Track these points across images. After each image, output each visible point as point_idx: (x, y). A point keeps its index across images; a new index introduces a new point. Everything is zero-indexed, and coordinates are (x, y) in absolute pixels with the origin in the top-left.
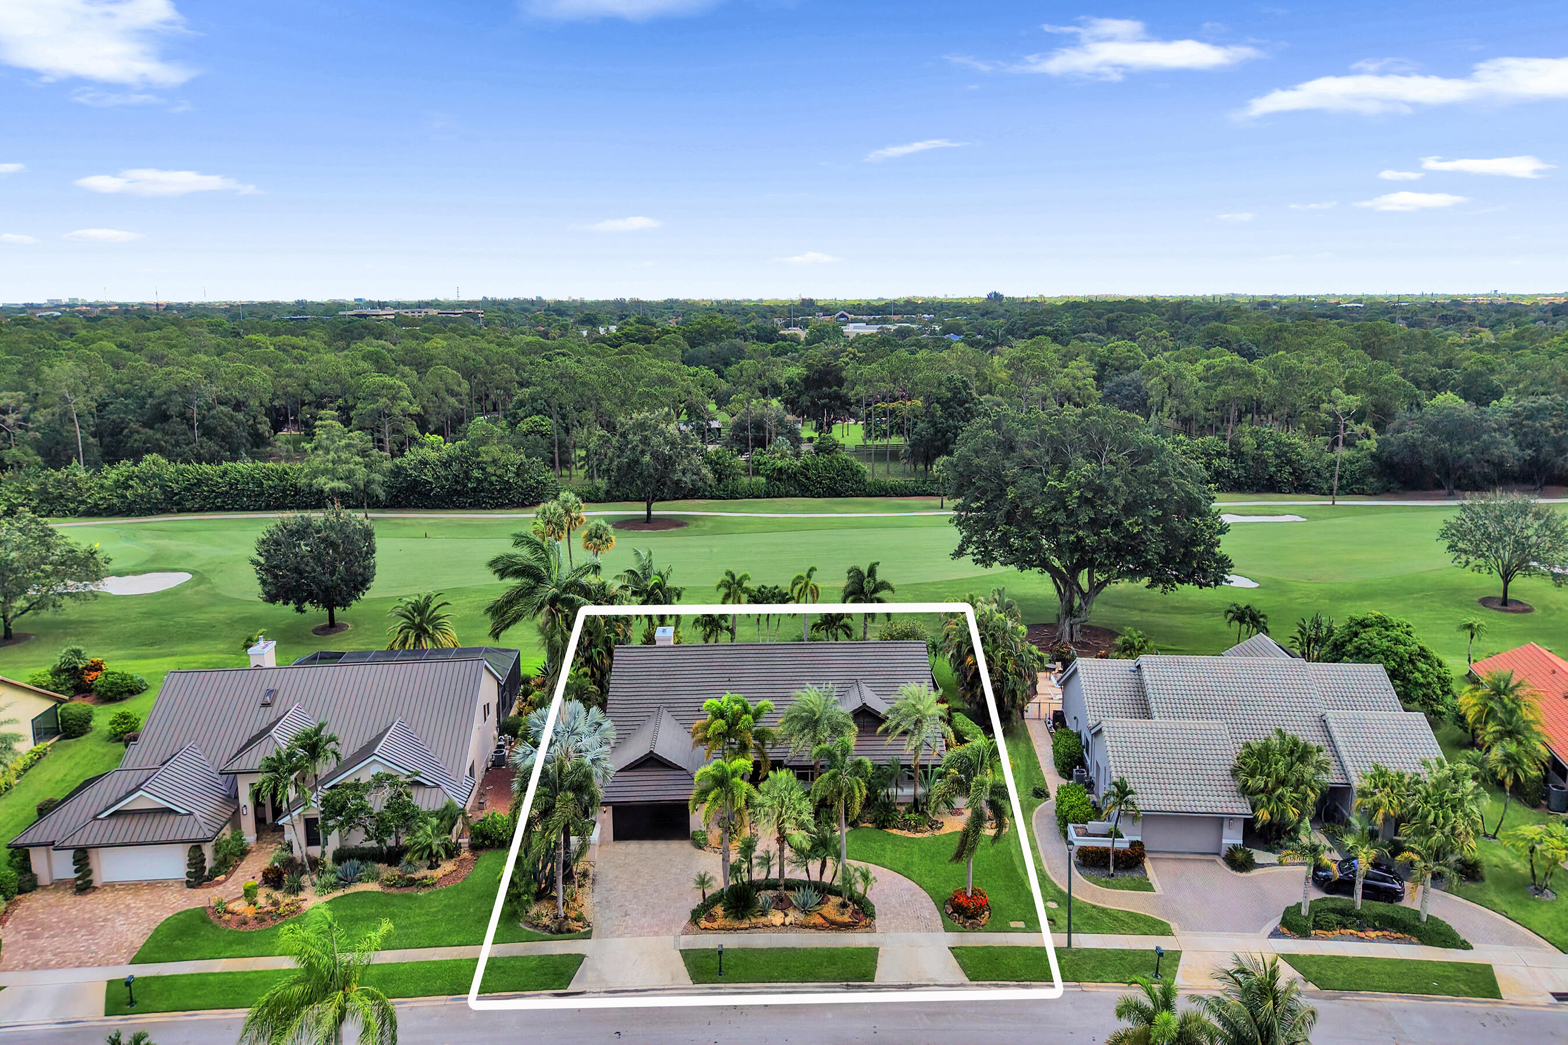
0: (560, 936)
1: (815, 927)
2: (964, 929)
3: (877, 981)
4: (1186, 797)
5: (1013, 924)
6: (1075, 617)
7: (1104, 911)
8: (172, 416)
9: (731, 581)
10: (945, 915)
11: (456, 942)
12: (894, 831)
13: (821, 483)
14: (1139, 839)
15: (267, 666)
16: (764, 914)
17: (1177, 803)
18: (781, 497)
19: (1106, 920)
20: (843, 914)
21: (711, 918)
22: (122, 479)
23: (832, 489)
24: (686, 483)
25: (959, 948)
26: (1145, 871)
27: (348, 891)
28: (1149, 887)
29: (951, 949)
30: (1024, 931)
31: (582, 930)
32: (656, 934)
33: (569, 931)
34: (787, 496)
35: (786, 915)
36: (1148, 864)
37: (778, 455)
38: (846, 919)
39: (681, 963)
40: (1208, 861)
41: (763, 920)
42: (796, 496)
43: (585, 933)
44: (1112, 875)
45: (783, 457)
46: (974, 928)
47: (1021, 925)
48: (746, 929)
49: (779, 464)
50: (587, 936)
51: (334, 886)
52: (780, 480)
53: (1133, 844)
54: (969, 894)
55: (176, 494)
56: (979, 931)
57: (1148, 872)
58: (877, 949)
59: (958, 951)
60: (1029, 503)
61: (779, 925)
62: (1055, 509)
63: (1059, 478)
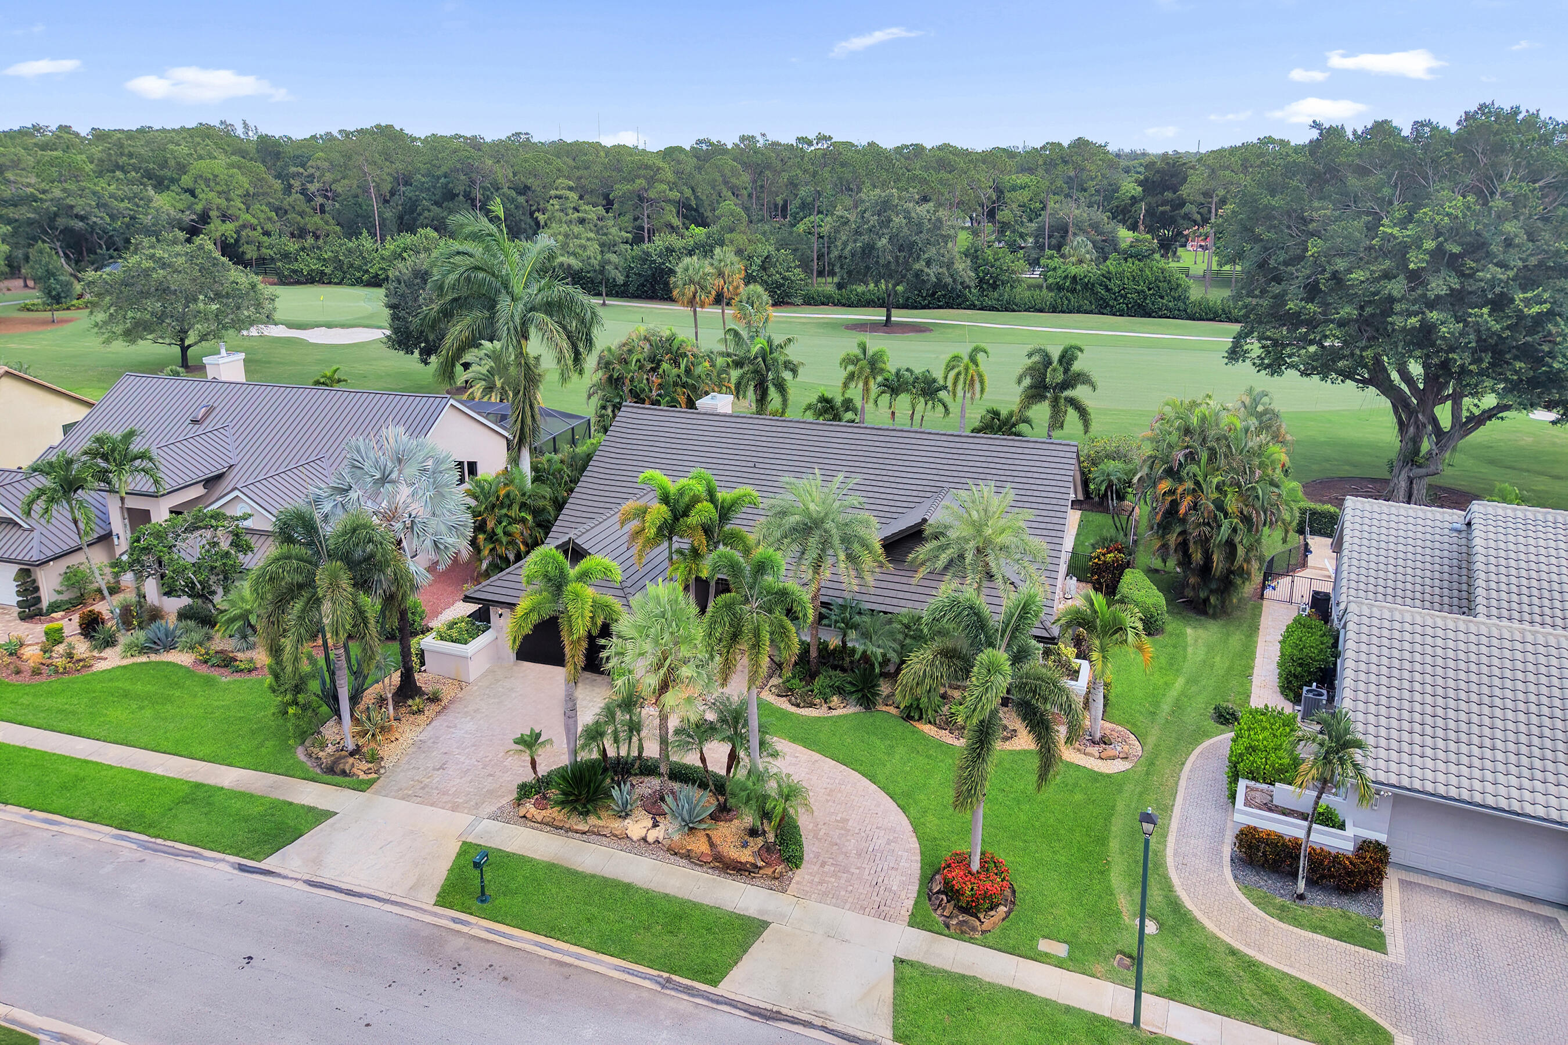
0: (329, 778)
1: (688, 856)
2: (946, 930)
3: (724, 987)
4: (1501, 778)
5: (1044, 945)
6: (1420, 466)
7: (1251, 966)
8: (458, 195)
10: (925, 894)
11: (201, 754)
12: (927, 729)
13: (1125, 297)
14: (1382, 838)
16: (624, 813)
17: (1477, 785)
18: (1070, 312)
19: (1248, 987)
20: (745, 845)
21: (544, 802)
22: (399, 250)
23: (1140, 306)
25: (912, 964)
26: (1380, 905)
27: (154, 658)
28: (1376, 941)
29: (899, 962)
30: (1060, 964)
31: (362, 776)
32: (455, 808)
33: (344, 773)
34: (1079, 312)
35: (655, 825)
36: (1391, 893)
37: (1074, 259)
38: (745, 856)
39: (446, 865)
40: (1537, 916)
41: (617, 825)
42: (1091, 312)
43: (363, 782)
44: (1301, 897)
45: (1080, 262)
46: (963, 933)
47: (1061, 950)
48: (584, 833)
49: (1073, 270)
50: (362, 787)
51: (144, 650)
52: (1073, 291)
53: (1364, 846)
54: (975, 866)
56: (971, 940)
57: (1386, 907)
58: (766, 925)
59: (907, 971)
60: (1341, 264)
61: (635, 839)
62: (1387, 276)
63: (1404, 223)
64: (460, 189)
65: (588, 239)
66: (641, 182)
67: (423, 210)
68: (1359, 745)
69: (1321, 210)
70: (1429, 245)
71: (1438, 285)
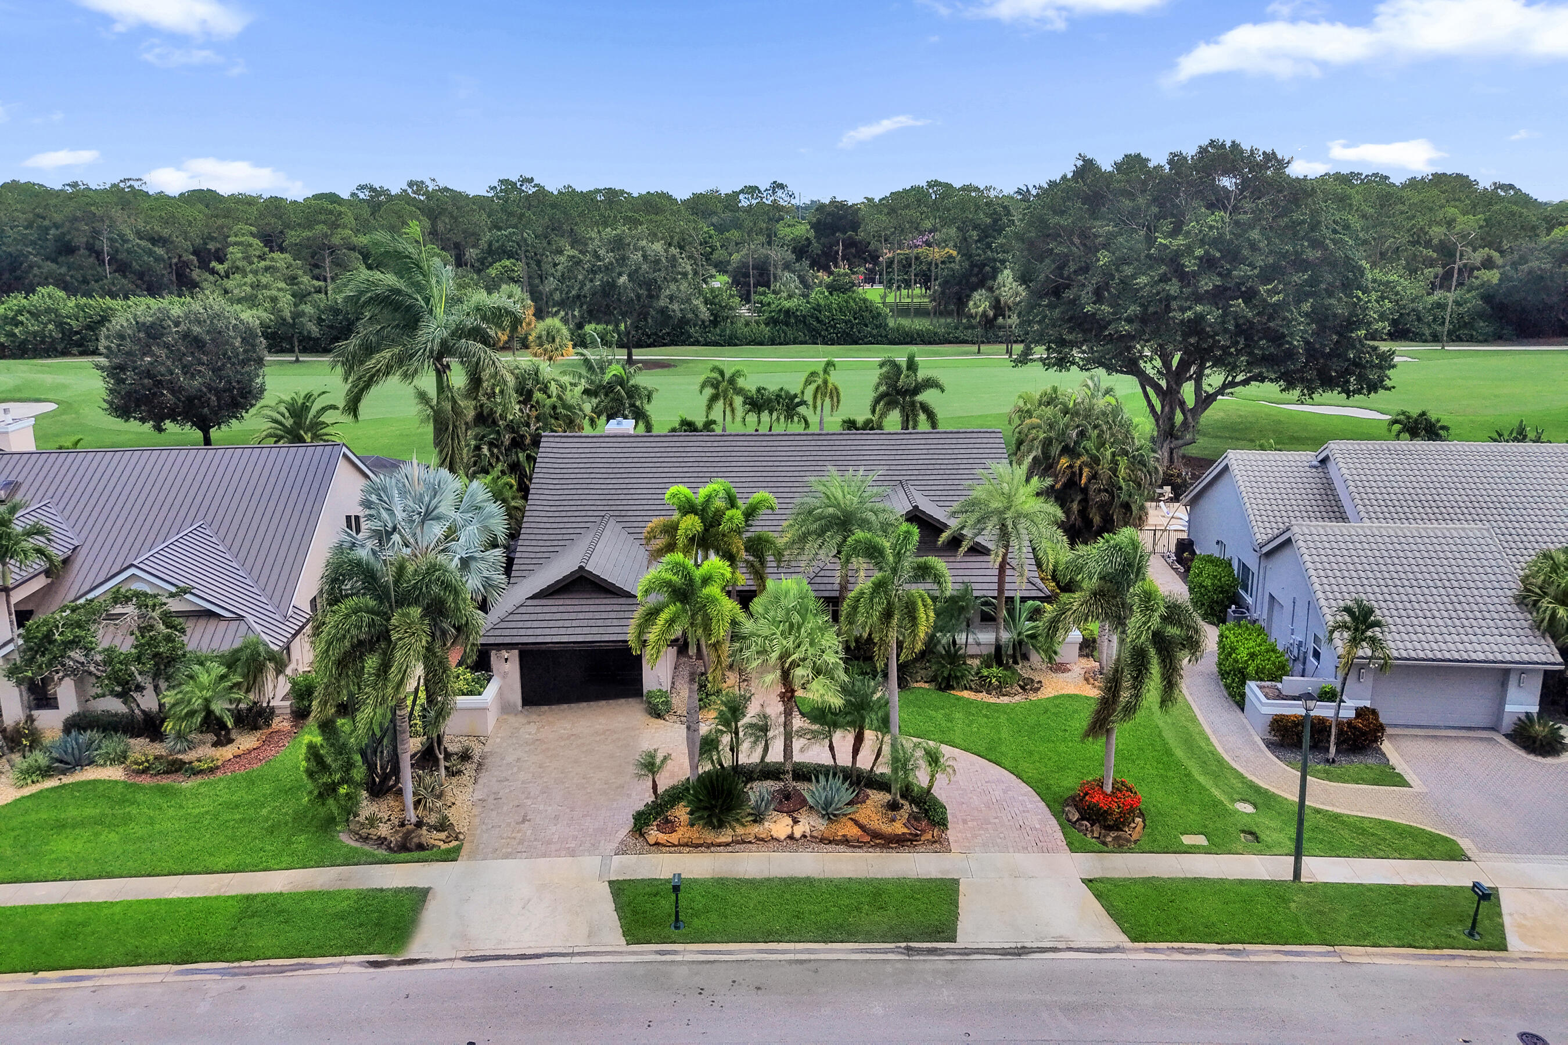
0: (403, 856)
1: (846, 842)
2: (1103, 847)
3: (963, 940)
4: (1448, 638)
5: (1187, 840)
6: (1177, 439)
7: (1336, 818)
8: (78, 248)
9: (720, 378)
10: (1067, 825)
11: (221, 866)
12: (966, 694)
13: (835, 328)
14: (1368, 704)
15: (14, 450)
16: (758, 818)
17: (1435, 646)
18: (787, 344)
19: (1346, 833)
20: (893, 820)
21: (668, 826)
22: (11, 314)
23: (848, 334)
24: (674, 311)
25: (1101, 880)
26: (1384, 755)
27: (67, 780)
28: (1399, 781)
29: (1088, 882)
30: (1208, 851)
31: (444, 846)
32: (572, 853)
33: (421, 847)
34: (794, 343)
35: (796, 822)
36: (1386, 746)
37: (785, 295)
38: (899, 828)
39: (608, 906)
40: (1481, 739)
41: (756, 829)
42: (805, 343)
43: (448, 851)
44: (1334, 761)
45: (790, 297)
46: (1122, 846)
47: (1201, 840)
48: (728, 845)
49: (787, 304)
50: (451, 856)
51: (46, 772)
52: (787, 324)
53: (1361, 712)
54: (1108, 789)
55: (77, 333)
56: (1131, 851)
57: (1388, 755)
58: (956, 882)
59: (1100, 886)
60: (1128, 270)
61: (782, 838)
62: (1164, 279)
63: (1174, 233)
64: (81, 240)
65: (280, 290)
66: (321, 228)
67: (31, 267)
68: (1378, 624)
69: (1103, 228)
70: (1199, 252)
71: (1207, 283)
